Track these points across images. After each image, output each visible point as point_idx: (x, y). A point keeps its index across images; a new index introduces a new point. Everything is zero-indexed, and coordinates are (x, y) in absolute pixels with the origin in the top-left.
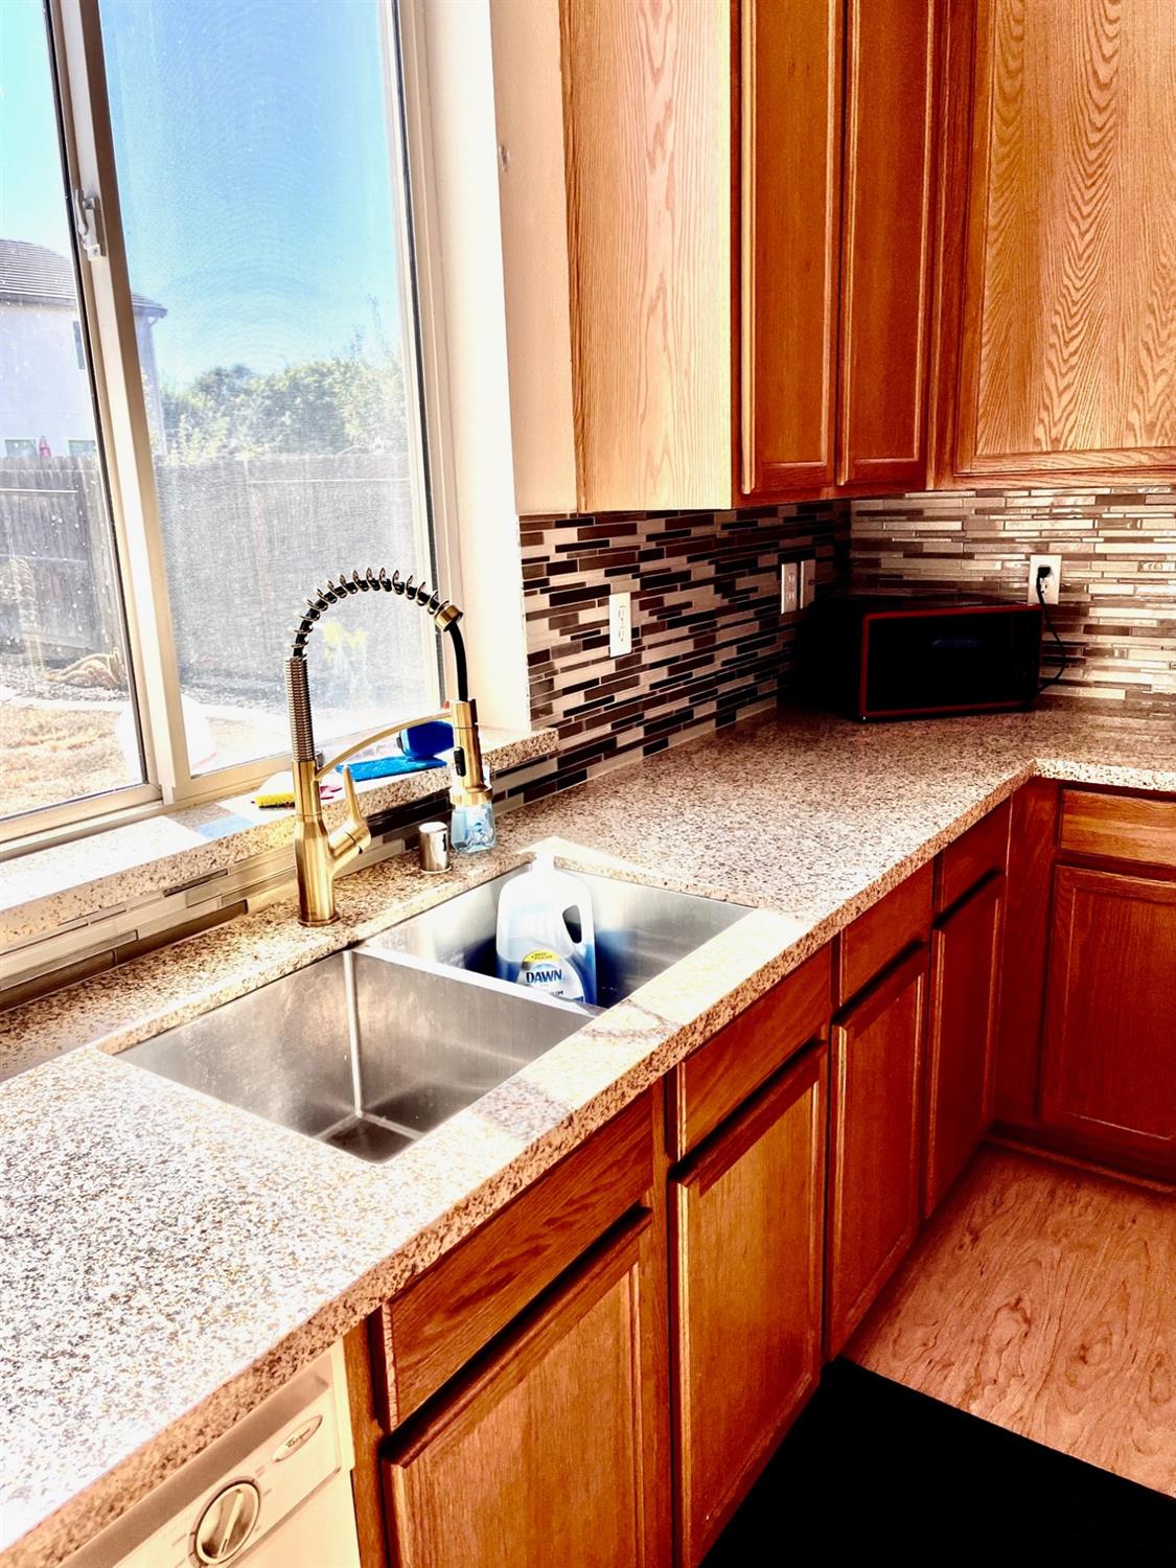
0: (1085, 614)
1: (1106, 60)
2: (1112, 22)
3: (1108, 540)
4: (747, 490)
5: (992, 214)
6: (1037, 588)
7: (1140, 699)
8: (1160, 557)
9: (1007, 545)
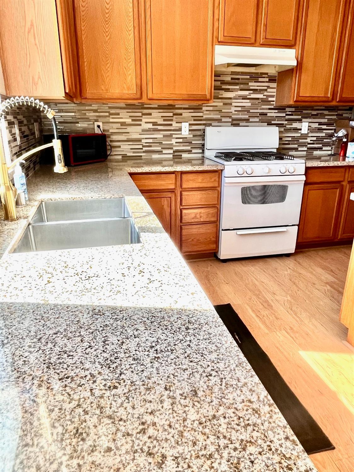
3: (113, 118)
4: (67, 91)
5: (82, 26)
6: (97, 131)
7: (125, 158)
8: (125, 122)
9: (87, 119)
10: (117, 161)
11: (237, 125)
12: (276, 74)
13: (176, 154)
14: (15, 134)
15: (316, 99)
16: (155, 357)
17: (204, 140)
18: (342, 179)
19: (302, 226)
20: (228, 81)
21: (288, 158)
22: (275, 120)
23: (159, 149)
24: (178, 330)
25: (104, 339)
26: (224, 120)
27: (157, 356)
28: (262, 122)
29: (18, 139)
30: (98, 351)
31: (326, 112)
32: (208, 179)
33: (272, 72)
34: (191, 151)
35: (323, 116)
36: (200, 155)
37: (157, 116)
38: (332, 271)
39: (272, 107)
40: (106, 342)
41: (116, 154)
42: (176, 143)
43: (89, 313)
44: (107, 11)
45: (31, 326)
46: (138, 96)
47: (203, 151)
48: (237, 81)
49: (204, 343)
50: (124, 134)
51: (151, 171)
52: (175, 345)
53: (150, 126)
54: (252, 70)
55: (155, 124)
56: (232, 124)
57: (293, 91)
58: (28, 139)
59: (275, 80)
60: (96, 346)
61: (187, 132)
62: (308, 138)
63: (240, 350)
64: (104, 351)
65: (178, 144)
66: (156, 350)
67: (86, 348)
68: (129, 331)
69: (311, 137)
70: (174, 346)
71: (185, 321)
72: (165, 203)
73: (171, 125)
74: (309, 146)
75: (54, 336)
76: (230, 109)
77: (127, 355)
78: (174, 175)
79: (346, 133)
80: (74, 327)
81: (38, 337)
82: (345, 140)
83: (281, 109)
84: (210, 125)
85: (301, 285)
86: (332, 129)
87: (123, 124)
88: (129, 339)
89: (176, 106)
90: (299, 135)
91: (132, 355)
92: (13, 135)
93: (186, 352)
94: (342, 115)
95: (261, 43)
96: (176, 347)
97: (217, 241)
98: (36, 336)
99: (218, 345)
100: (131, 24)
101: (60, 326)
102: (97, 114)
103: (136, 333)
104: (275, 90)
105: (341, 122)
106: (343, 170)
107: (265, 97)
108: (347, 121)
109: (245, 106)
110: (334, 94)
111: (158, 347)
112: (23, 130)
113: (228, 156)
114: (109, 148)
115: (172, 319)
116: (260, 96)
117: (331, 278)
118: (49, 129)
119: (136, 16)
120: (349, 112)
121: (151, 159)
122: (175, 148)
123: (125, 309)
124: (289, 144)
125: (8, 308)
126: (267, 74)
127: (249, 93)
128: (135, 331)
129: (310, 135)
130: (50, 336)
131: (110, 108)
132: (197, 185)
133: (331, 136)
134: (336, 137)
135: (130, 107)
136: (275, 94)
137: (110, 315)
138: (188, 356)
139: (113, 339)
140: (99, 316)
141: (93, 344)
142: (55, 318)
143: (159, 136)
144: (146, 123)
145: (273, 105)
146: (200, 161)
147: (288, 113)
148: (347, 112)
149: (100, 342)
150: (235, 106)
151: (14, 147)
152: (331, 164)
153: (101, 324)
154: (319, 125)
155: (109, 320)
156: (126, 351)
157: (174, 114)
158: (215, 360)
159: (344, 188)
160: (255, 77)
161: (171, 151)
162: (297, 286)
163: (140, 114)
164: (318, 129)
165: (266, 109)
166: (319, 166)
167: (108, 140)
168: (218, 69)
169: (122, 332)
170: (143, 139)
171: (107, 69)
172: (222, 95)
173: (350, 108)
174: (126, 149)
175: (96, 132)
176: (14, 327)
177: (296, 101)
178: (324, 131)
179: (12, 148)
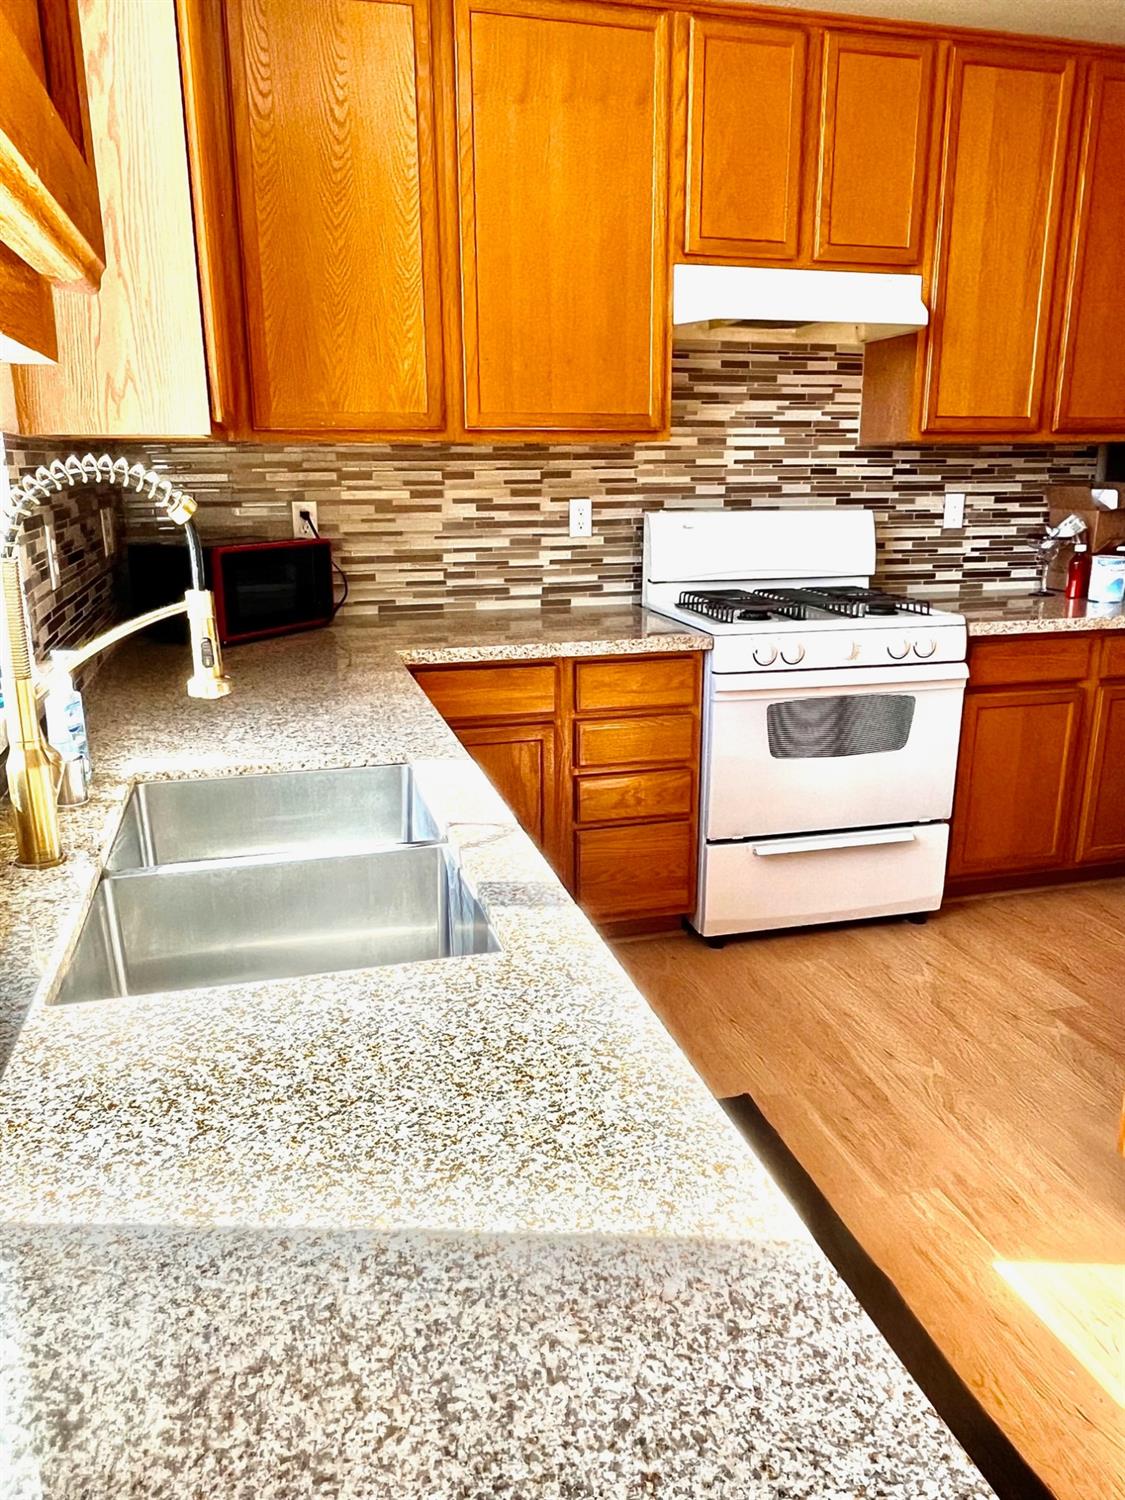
0: (339, 549)
1: (340, 103)
2: (342, 73)
3: (350, 488)
4: (219, 419)
5: (259, 210)
6: (301, 531)
7: (390, 612)
8: (389, 502)
9: (268, 494)
10: (364, 623)
11: (746, 505)
12: (859, 348)
13: (552, 597)
14: (43, 555)
15: (988, 425)
16: (644, 1476)
17: (640, 553)
18: (1080, 673)
19: (961, 823)
20: (714, 371)
21: (911, 607)
22: (860, 489)
23: (497, 582)
24: (702, 1340)
25: (440, 1393)
26: (701, 489)
27: (649, 1470)
28: (820, 495)
29: (54, 568)
30: (425, 1450)
31: (1018, 463)
32: (662, 681)
33: (850, 341)
34: (600, 587)
35: (1007, 474)
36: (629, 600)
37: (491, 479)
38: (1066, 970)
39: (851, 448)
40: (451, 1407)
41: (360, 603)
42: (552, 562)
43: (364, 1269)
44: (336, 164)
45: (161, 1338)
46: (435, 421)
47: (639, 585)
48: (741, 372)
49: (809, 1398)
50: (386, 538)
51: (481, 659)
52: (705, 1413)
53: (470, 511)
54: (787, 336)
55: (484, 504)
56: (727, 503)
57: (917, 400)
58: (83, 563)
59: (859, 367)
60: (413, 1429)
61: (588, 529)
62: (964, 542)
63: (948, 1431)
64: (448, 1453)
65: (557, 567)
66: (642, 1441)
67: (380, 1441)
68: (524, 1350)
69: (975, 538)
70: (702, 1420)
71: (718, 1295)
72: (524, 758)
73: (535, 507)
74: (968, 566)
75: (253, 1382)
76: (721, 456)
77: (538, 1470)
78: (550, 671)
79: (1082, 527)
80: (319, 1338)
81: (193, 1391)
82: (1081, 548)
83: (879, 453)
84: (657, 506)
85: (974, 1021)
86: (1036, 515)
87: (383, 506)
88: (533, 1390)
89: (552, 450)
90: (937, 533)
91: (556, 1470)
92: (38, 558)
93: (752, 1448)
94: (1067, 470)
95: (816, 256)
96: (712, 1420)
97: (690, 879)
98: (186, 1385)
99: (863, 1407)
100: (413, 202)
101: (268, 1331)
102: (301, 476)
103: (552, 1360)
104: (858, 398)
105: (1064, 492)
106: (1084, 643)
107: (828, 418)
108: (1085, 489)
109: (766, 448)
110: (1043, 409)
111: (644, 1425)
112: (67, 538)
113: (719, 602)
114: (337, 581)
115: (671, 1288)
116: (814, 415)
117: (1065, 996)
118: (144, 524)
119: (428, 179)
120: (1089, 460)
121: (473, 615)
122: (548, 580)
123: (492, 1247)
124: (906, 562)
125: (68, 1255)
126: (832, 348)
127: (779, 408)
128: (545, 1349)
129: (970, 532)
130: (239, 1381)
131: (342, 456)
132: (624, 701)
133: (1038, 535)
134: (1053, 538)
135: (403, 452)
136: (858, 408)
137: (445, 1276)
138: (764, 1468)
139: (471, 1391)
140: (402, 1283)
141: (402, 1420)
142: (243, 1297)
143: (499, 542)
144: (456, 501)
145: (852, 441)
146: (630, 620)
147: (900, 466)
148: (1080, 460)
149: (426, 1406)
150: (737, 448)
151: (42, 598)
152: (1047, 626)
153: (416, 1319)
154: (997, 501)
155: (443, 1297)
156: (530, 1448)
157: (545, 475)
158: (866, 1481)
159: (1090, 703)
160: (797, 358)
161: (538, 590)
162: (959, 1026)
163: (437, 476)
164: (995, 515)
165: (832, 455)
166: (1009, 632)
167: (336, 556)
168: (682, 336)
169: (499, 1357)
170: (448, 551)
171: (335, 342)
172: (695, 413)
173: (1089, 448)
174: (393, 583)
175: (297, 535)
176: (98, 1345)
177: (927, 432)
178: (1014, 521)
179: (34, 605)
